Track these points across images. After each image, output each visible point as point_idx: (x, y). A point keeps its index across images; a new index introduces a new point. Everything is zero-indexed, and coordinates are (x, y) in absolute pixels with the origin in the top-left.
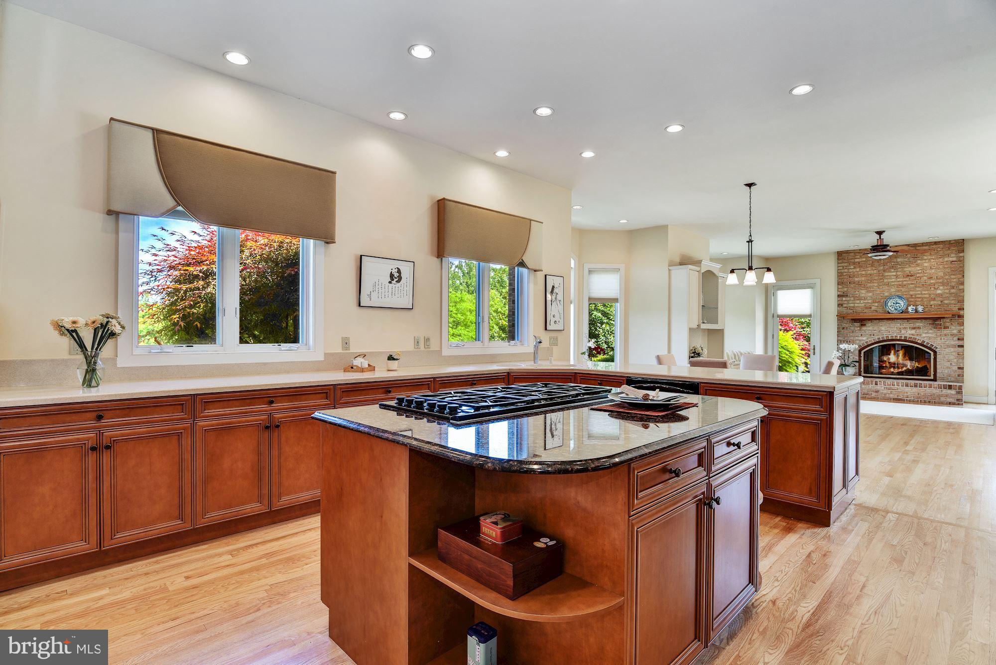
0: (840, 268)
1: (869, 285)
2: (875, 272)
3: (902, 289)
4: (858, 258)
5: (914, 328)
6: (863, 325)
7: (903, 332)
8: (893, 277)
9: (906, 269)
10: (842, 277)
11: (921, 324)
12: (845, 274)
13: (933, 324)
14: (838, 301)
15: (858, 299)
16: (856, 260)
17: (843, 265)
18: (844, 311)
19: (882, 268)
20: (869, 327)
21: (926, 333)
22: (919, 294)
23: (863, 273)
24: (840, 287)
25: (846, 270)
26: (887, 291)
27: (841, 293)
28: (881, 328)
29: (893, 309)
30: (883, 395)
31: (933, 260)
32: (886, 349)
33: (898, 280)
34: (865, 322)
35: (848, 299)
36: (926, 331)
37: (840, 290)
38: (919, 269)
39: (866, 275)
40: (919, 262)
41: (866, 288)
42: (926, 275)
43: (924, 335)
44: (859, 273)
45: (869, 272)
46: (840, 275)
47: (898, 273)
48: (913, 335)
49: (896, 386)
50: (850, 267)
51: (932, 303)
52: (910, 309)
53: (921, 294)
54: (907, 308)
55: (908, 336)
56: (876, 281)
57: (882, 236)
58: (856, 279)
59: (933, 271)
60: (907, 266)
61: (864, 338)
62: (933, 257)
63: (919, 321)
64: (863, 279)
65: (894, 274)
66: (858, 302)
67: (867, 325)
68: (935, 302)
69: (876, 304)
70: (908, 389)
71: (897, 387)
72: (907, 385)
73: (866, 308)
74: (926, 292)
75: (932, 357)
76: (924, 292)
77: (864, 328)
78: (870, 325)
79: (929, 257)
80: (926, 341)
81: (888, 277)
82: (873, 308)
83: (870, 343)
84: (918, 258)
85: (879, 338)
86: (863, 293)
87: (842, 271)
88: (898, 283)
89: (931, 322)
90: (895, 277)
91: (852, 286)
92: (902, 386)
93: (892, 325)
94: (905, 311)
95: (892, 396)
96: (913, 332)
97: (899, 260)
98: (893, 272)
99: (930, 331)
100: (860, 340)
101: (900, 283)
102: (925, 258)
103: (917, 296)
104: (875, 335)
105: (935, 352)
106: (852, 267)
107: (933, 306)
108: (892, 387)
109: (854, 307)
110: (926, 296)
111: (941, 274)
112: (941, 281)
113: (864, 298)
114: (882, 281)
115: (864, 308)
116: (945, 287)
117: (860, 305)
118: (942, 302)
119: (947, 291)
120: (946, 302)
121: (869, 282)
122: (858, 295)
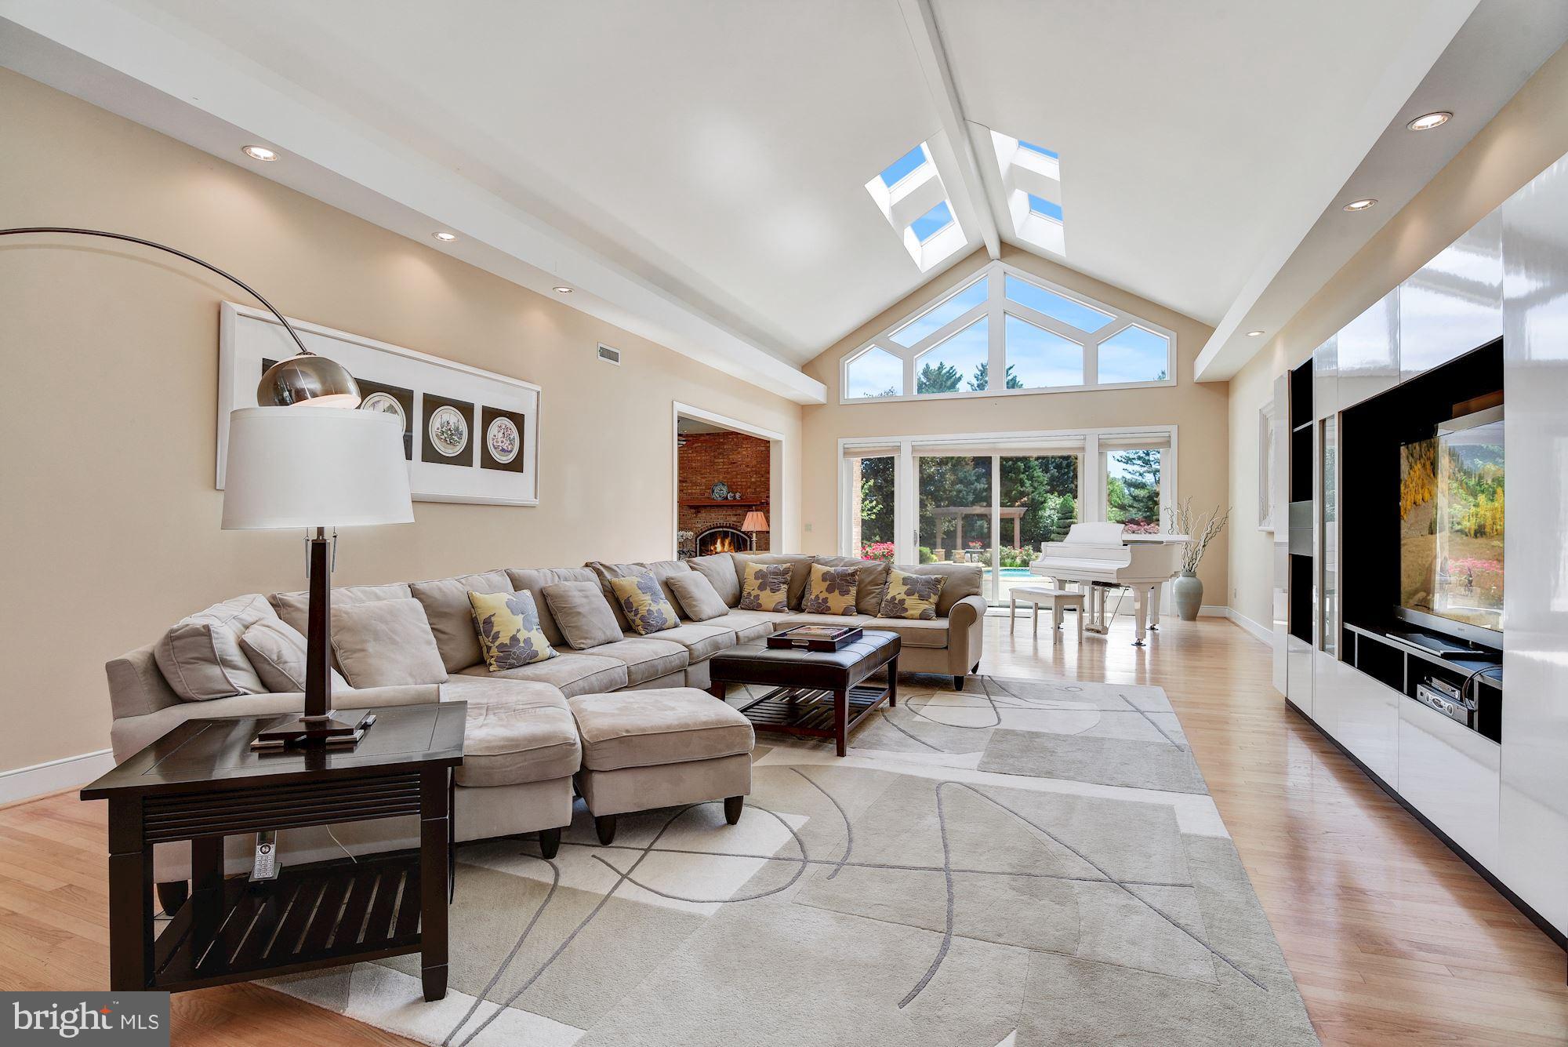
1: (704, 471)
2: (708, 457)
3: (727, 476)
5: (736, 515)
6: (698, 513)
9: (730, 457)
10: (683, 462)
11: (741, 512)
14: (679, 487)
15: (695, 485)
16: (694, 445)
18: (684, 498)
19: (713, 454)
20: (703, 514)
22: (739, 482)
23: (700, 458)
24: (681, 472)
25: (686, 455)
26: (715, 477)
27: (682, 479)
28: (712, 515)
29: (718, 497)
31: (749, 448)
32: (714, 537)
33: (725, 467)
34: (699, 510)
35: (688, 485)
38: (740, 456)
39: (702, 461)
40: (740, 449)
41: (702, 474)
42: (744, 462)
44: (696, 458)
45: (703, 458)
47: (725, 460)
48: (735, 522)
51: (745, 490)
52: (730, 496)
53: (741, 481)
54: (727, 496)
55: (731, 523)
56: (708, 467)
58: (695, 465)
60: (731, 455)
61: (700, 526)
62: (749, 446)
63: (740, 508)
64: (699, 464)
66: (694, 488)
68: (748, 490)
69: (707, 492)
73: (701, 494)
74: (744, 480)
75: (748, 543)
77: (699, 515)
78: (703, 511)
79: (747, 446)
81: (718, 464)
82: (704, 496)
83: (704, 530)
84: (739, 446)
85: (710, 525)
86: (699, 479)
90: (722, 464)
91: (691, 471)
94: (727, 499)
96: (734, 519)
97: (725, 447)
98: (721, 459)
100: (696, 528)
101: (726, 470)
102: (744, 446)
107: (749, 494)
109: (692, 493)
110: (744, 483)
111: (754, 462)
112: (754, 469)
113: (700, 484)
114: (713, 467)
115: (699, 495)
116: (758, 476)
117: (697, 492)
118: (754, 489)
119: (758, 479)
120: (758, 490)
121: (703, 468)
122: (696, 481)
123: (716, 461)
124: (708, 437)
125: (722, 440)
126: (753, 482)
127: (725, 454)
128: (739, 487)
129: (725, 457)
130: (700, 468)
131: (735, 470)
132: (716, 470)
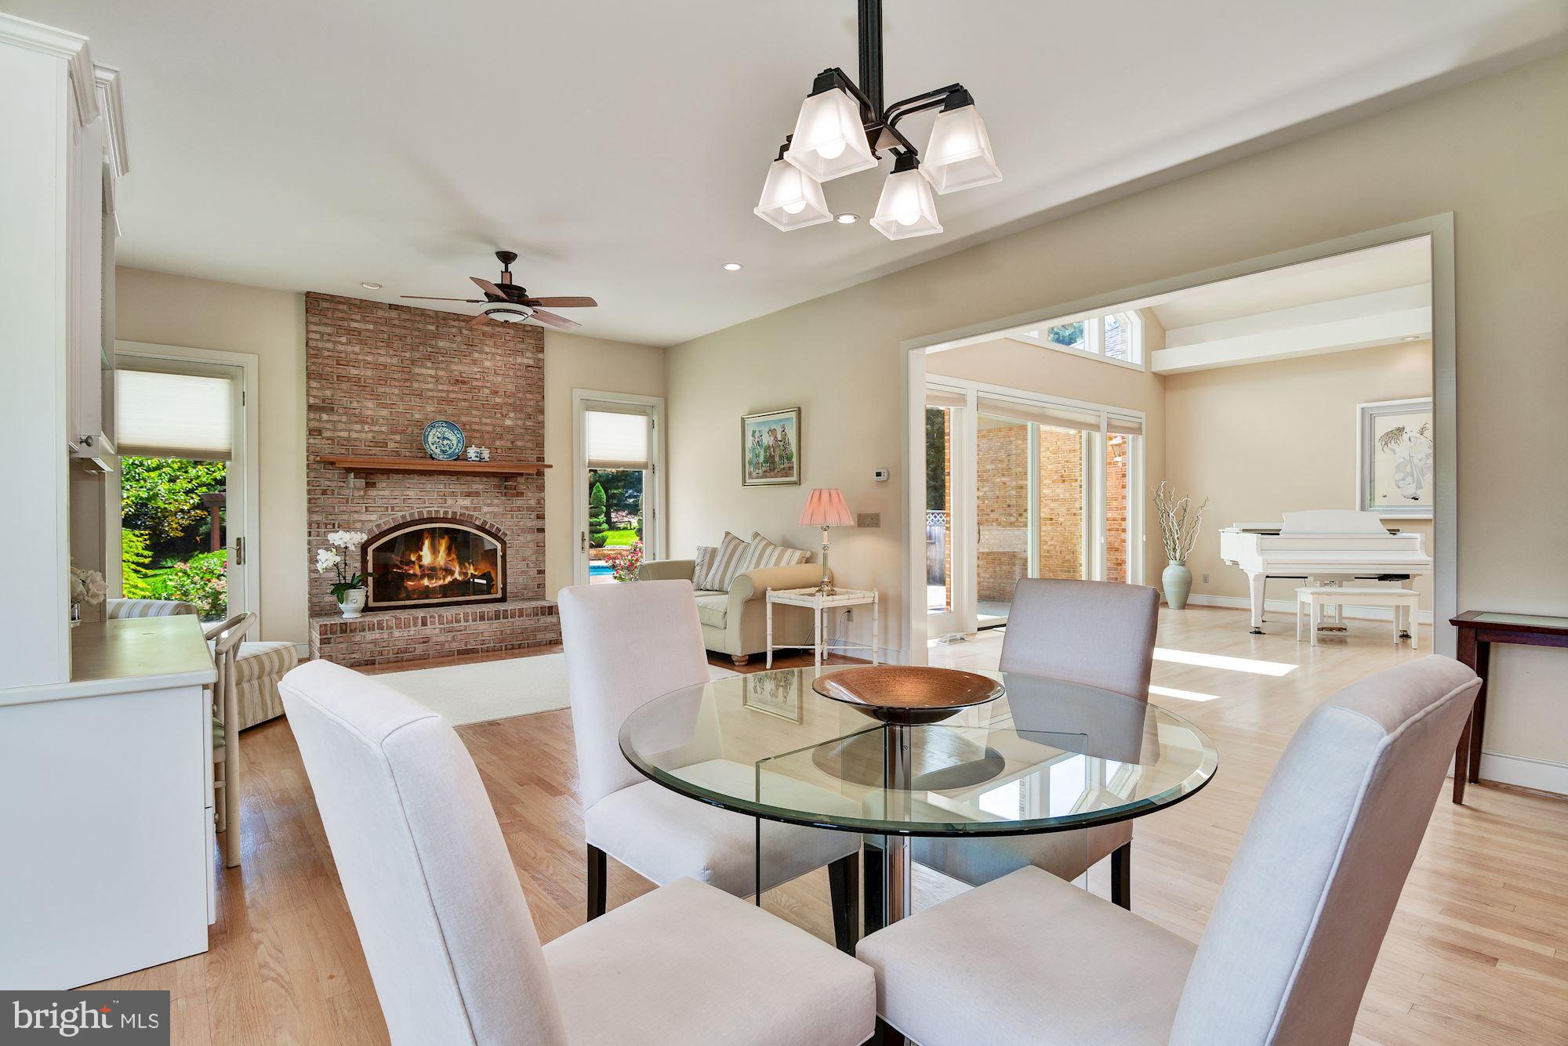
0: (312, 336)
1: (383, 390)
2: (395, 361)
3: (446, 407)
4: (357, 321)
5: (469, 495)
6: (370, 485)
7: (450, 502)
8: (430, 379)
9: (454, 367)
10: (320, 360)
11: (481, 487)
12: (327, 354)
13: (499, 487)
14: (309, 420)
15: (357, 419)
16: (354, 325)
17: (321, 329)
18: (325, 448)
19: (408, 355)
20: (384, 490)
21: (490, 505)
22: (476, 423)
23: (370, 358)
24: (314, 384)
25: (329, 345)
26: (419, 409)
27: (317, 401)
28: (408, 493)
29: (438, 451)
30: (438, 647)
31: (498, 358)
32: (414, 541)
33: (441, 387)
34: (373, 479)
35: (335, 418)
36: (489, 502)
37: (314, 393)
38: (476, 370)
39: (377, 366)
40: (476, 355)
41: (375, 396)
42: (488, 385)
43: (486, 509)
44: (360, 357)
45: (382, 359)
46: (312, 353)
47: (441, 373)
48: (467, 508)
49: (463, 623)
50: (338, 339)
51: (498, 443)
52: (472, 452)
53: (481, 423)
54: (465, 452)
55: (459, 511)
56: (397, 384)
57: (511, 267)
58: (354, 371)
59: (499, 379)
60: (456, 360)
61: (373, 517)
62: (499, 351)
63: (477, 479)
64: (369, 373)
65: (432, 372)
66: (358, 427)
67: (380, 484)
68: (503, 443)
69: (398, 437)
70: (483, 626)
71: (465, 624)
72: (482, 618)
73: (377, 444)
74: (488, 421)
75: (500, 553)
76: (484, 420)
77: (372, 492)
78: (384, 485)
79: (493, 350)
80: (490, 521)
81: (421, 379)
82: (391, 445)
83: (386, 528)
84: (475, 348)
85: (403, 517)
86: (369, 407)
87: (320, 345)
88: (439, 394)
89: (495, 481)
90: (434, 380)
91: (344, 386)
92: (474, 620)
93: (429, 487)
94: (462, 457)
95: (455, 646)
96: (467, 502)
97: (441, 344)
98: (429, 368)
99: (496, 501)
100: (363, 522)
101: (444, 395)
102: (487, 349)
103: (474, 427)
104: (396, 509)
105: (503, 543)
106: (344, 340)
107: (499, 451)
108: (455, 625)
109: (348, 439)
110: (489, 429)
111: (511, 388)
112: (511, 401)
113: (372, 419)
114: (408, 384)
115: (371, 444)
116: (518, 415)
117: (363, 436)
118: (512, 442)
119: (520, 422)
120: (519, 443)
121: (382, 382)
122: (357, 412)
124: (394, 314)
125: (432, 328)
126: (508, 427)
127: (441, 358)
128: (475, 434)
129: (441, 366)
130: (371, 381)
131: (467, 397)
132: (416, 393)
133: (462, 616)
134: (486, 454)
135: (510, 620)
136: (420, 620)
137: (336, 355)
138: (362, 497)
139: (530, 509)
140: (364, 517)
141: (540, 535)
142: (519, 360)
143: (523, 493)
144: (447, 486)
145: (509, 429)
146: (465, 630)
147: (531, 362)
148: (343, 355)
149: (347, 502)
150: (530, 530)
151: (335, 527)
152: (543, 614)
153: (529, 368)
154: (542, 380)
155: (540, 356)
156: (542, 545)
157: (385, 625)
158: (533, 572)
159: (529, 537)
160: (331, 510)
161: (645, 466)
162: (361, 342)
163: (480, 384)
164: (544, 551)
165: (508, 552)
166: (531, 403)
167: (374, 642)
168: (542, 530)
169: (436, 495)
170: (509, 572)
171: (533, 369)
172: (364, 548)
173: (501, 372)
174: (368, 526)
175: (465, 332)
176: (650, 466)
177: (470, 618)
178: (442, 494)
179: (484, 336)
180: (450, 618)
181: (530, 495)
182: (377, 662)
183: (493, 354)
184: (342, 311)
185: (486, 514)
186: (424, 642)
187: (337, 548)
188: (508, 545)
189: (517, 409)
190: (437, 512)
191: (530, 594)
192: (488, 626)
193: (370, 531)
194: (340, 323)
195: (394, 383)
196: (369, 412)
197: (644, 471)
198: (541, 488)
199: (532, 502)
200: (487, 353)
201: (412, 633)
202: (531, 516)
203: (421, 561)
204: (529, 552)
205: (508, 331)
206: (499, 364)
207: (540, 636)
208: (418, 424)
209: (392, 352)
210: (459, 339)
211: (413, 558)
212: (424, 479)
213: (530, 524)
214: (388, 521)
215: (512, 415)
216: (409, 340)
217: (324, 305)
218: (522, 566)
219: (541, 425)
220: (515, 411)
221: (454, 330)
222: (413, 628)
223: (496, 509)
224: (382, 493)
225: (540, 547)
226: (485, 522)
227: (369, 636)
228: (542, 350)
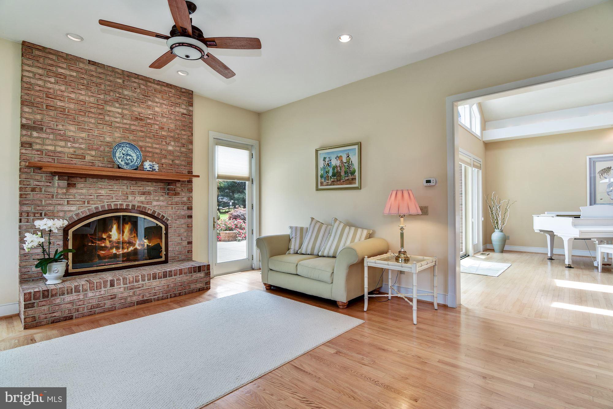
0: (26, 74)
1: (83, 119)
2: (92, 100)
3: (129, 134)
4: (62, 68)
5: (144, 193)
6: (70, 185)
7: (130, 198)
8: (118, 115)
9: (134, 109)
10: (32, 93)
11: (152, 189)
12: (38, 88)
13: (164, 189)
14: (22, 135)
15: (62, 138)
17: (34, 69)
18: (35, 157)
19: (102, 97)
21: (158, 200)
22: (149, 147)
23: (73, 96)
24: (27, 109)
25: (40, 83)
26: (109, 134)
27: (29, 122)
28: (100, 191)
29: (123, 163)
30: (123, 301)
31: (164, 106)
32: (105, 224)
33: (125, 121)
34: (74, 181)
35: (44, 136)
36: (157, 198)
37: (26, 116)
38: (149, 112)
39: (78, 102)
40: (150, 103)
41: (77, 123)
42: (158, 123)
43: (155, 203)
44: (66, 94)
45: (82, 98)
46: (26, 86)
47: (126, 112)
48: (142, 202)
49: (141, 282)
50: (47, 79)
51: (163, 161)
52: (147, 165)
53: (152, 147)
54: (142, 165)
55: (137, 204)
56: (93, 116)
58: (59, 104)
59: (165, 120)
60: (136, 104)
61: (73, 208)
62: (165, 102)
63: (150, 183)
64: (72, 106)
65: (120, 111)
66: (62, 143)
67: (79, 185)
68: (167, 161)
69: (93, 153)
70: (155, 283)
72: (154, 278)
73: (77, 156)
74: (157, 146)
75: (164, 232)
76: (155, 146)
77: (73, 191)
78: (82, 185)
79: (161, 101)
80: (157, 211)
81: (111, 114)
82: (88, 158)
83: (83, 216)
84: (149, 98)
85: (97, 208)
86: (71, 130)
87: (33, 81)
88: (124, 126)
89: (161, 185)
90: (120, 116)
91: (52, 113)
92: (148, 280)
93: (115, 188)
94: (140, 168)
95: (135, 299)
96: (142, 198)
97: (126, 93)
98: (117, 108)
99: (162, 198)
100: (65, 212)
101: (127, 126)
102: (157, 100)
103: (148, 149)
104: (91, 202)
105: (166, 226)
106: (52, 80)
107: (164, 166)
108: (135, 284)
109: (54, 152)
110: (158, 151)
111: (172, 126)
112: (172, 134)
113: (74, 139)
114: (102, 117)
115: (73, 156)
116: (177, 144)
117: (66, 150)
118: (173, 161)
119: (178, 149)
120: (177, 162)
121: (82, 113)
122: (62, 132)
123: (108, 108)
124: (92, 68)
126: (170, 151)
127: (125, 102)
128: (148, 154)
129: (126, 107)
130: (73, 112)
131: (143, 129)
132: (107, 123)
133: (140, 277)
134: (156, 167)
135: (173, 277)
136: (109, 283)
137: (46, 90)
138: (65, 194)
139: (183, 203)
140: (66, 208)
141: (189, 220)
142: (177, 109)
143: (179, 193)
144: (129, 188)
145: (171, 153)
146: (143, 287)
147: (185, 112)
148: (51, 91)
149: (53, 197)
150: (183, 217)
151: (41, 217)
152: (195, 272)
153: (184, 115)
154: (192, 123)
155: (191, 108)
156: (191, 226)
157: (81, 288)
158: (185, 243)
159: (183, 221)
160: (39, 203)
161: (248, 179)
162: (66, 84)
163: (152, 122)
164: (192, 230)
165: (169, 231)
166: (185, 137)
167: (71, 303)
168: (190, 217)
169: (120, 193)
170: (170, 243)
171: (186, 116)
172: (65, 230)
173: (166, 116)
174: (70, 214)
175: (143, 87)
176: (251, 180)
177: (146, 278)
178: (125, 193)
179: (155, 91)
180: (131, 279)
181: (184, 194)
182: (74, 317)
183: (161, 104)
184: (52, 59)
185: (155, 206)
186: (112, 299)
187: (43, 231)
188: (169, 226)
189: (176, 139)
190: (121, 205)
191: (183, 257)
192: (158, 282)
193: (71, 218)
194: (50, 68)
195: (91, 115)
196: (72, 134)
197: (247, 182)
198: (190, 190)
199: (185, 199)
200: (157, 103)
201: (103, 292)
202: (184, 208)
203: (111, 238)
204: (182, 231)
205: (171, 90)
206: (165, 110)
207: (193, 286)
208: (109, 144)
209: (90, 94)
210: (138, 91)
211: (104, 236)
212: (112, 182)
213: (183, 213)
214: (85, 211)
215: (173, 143)
216: (103, 87)
217: (37, 53)
218: (178, 240)
219: (191, 151)
220: (174, 141)
221: (135, 85)
222: (103, 289)
223: (162, 203)
224: (80, 191)
225: (189, 227)
226: (154, 212)
227: (68, 298)
228: (191, 105)
